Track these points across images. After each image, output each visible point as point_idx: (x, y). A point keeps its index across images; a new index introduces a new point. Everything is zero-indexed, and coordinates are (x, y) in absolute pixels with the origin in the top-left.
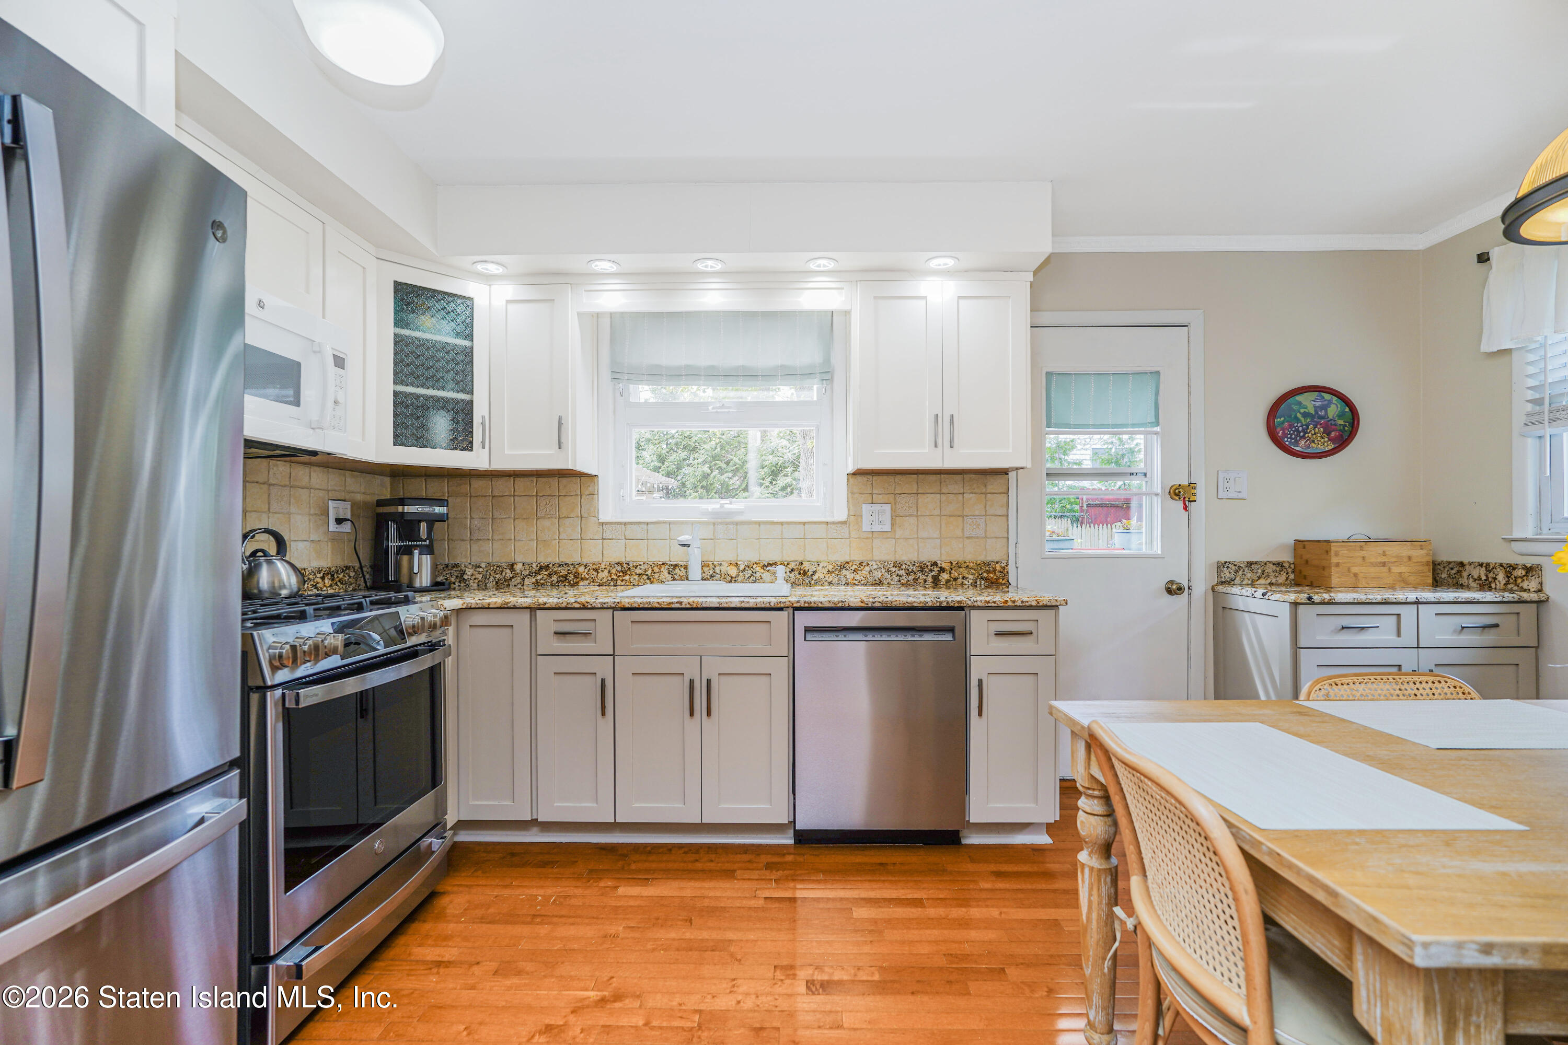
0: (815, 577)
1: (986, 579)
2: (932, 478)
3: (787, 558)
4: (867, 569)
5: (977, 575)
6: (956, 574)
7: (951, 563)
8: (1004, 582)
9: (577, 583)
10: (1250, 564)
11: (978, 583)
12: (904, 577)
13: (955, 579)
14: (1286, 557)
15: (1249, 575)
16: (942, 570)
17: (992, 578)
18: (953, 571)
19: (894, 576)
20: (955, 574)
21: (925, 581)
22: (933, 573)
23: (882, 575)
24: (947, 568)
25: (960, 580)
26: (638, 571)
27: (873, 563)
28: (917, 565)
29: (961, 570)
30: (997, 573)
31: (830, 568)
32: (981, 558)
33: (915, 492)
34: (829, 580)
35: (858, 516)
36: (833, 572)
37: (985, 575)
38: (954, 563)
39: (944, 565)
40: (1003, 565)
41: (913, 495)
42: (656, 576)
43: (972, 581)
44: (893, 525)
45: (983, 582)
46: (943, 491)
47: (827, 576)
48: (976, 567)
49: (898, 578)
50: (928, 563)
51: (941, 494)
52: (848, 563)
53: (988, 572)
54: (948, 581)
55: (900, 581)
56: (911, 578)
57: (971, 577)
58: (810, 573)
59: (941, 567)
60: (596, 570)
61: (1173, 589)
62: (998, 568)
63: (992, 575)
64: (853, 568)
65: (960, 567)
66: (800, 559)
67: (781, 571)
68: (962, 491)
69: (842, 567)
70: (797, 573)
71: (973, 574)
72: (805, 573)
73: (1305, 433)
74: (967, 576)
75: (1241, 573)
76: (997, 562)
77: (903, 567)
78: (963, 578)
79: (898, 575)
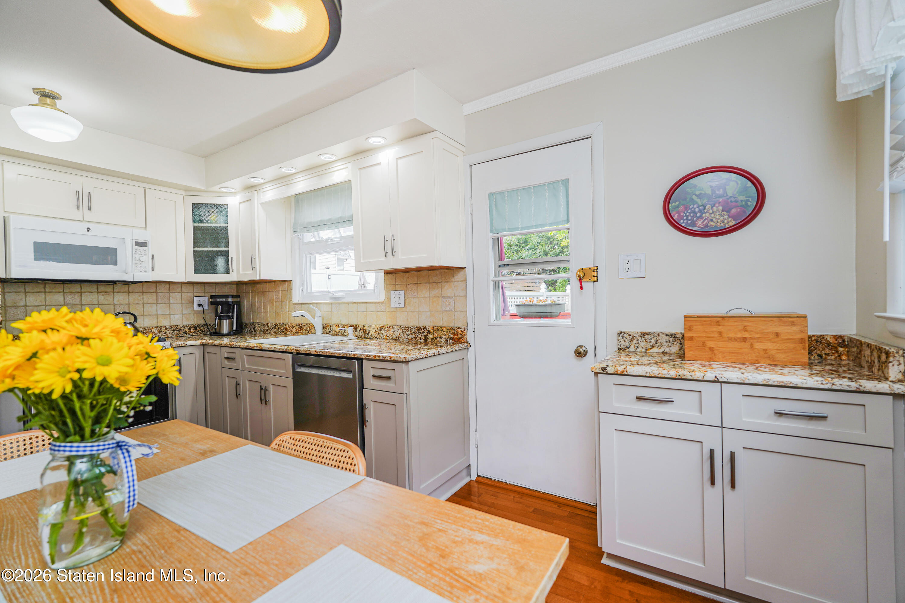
0: (370, 334)
1: (453, 339)
2: (425, 273)
3: (359, 323)
4: (392, 330)
5: (447, 336)
6: (437, 335)
7: (434, 328)
8: (463, 341)
9: (286, 333)
10: (643, 335)
11: (449, 341)
12: (410, 336)
13: (436, 338)
14: (678, 328)
15: (643, 344)
16: (429, 332)
17: (456, 338)
18: (435, 333)
19: (405, 335)
20: (436, 335)
21: (421, 339)
22: (424, 334)
23: (400, 334)
24: (432, 331)
25: (438, 339)
26: (305, 328)
27: (395, 326)
28: (416, 329)
29: (439, 332)
30: (459, 335)
31: (376, 329)
32: (452, 325)
33: (416, 283)
34: (376, 336)
35: (388, 298)
36: (377, 331)
37: (452, 336)
38: (435, 328)
39: (430, 329)
40: (462, 330)
41: (415, 285)
42: (311, 330)
43: (445, 340)
44: (405, 303)
45: (451, 341)
46: (431, 281)
47: (375, 333)
48: (447, 331)
49: (407, 336)
50: (422, 328)
51: (429, 283)
52: (384, 326)
53: (453, 334)
54: (432, 339)
55: (408, 338)
56: (413, 336)
57: (444, 337)
58: (368, 332)
59: (428, 330)
60: (292, 327)
62: (459, 332)
63: (456, 337)
64: (386, 329)
65: (438, 330)
66: (365, 324)
67: (351, 330)
68: (440, 281)
69: (381, 328)
70: (362, 331)
71: (446, 335)
72: (365, 332)
73: (702, 213)
74: (442, 336)
75: (635, 341)
76: (459, 328)
77: (409, 330)
78: (440, 337)
79: (407, 335)
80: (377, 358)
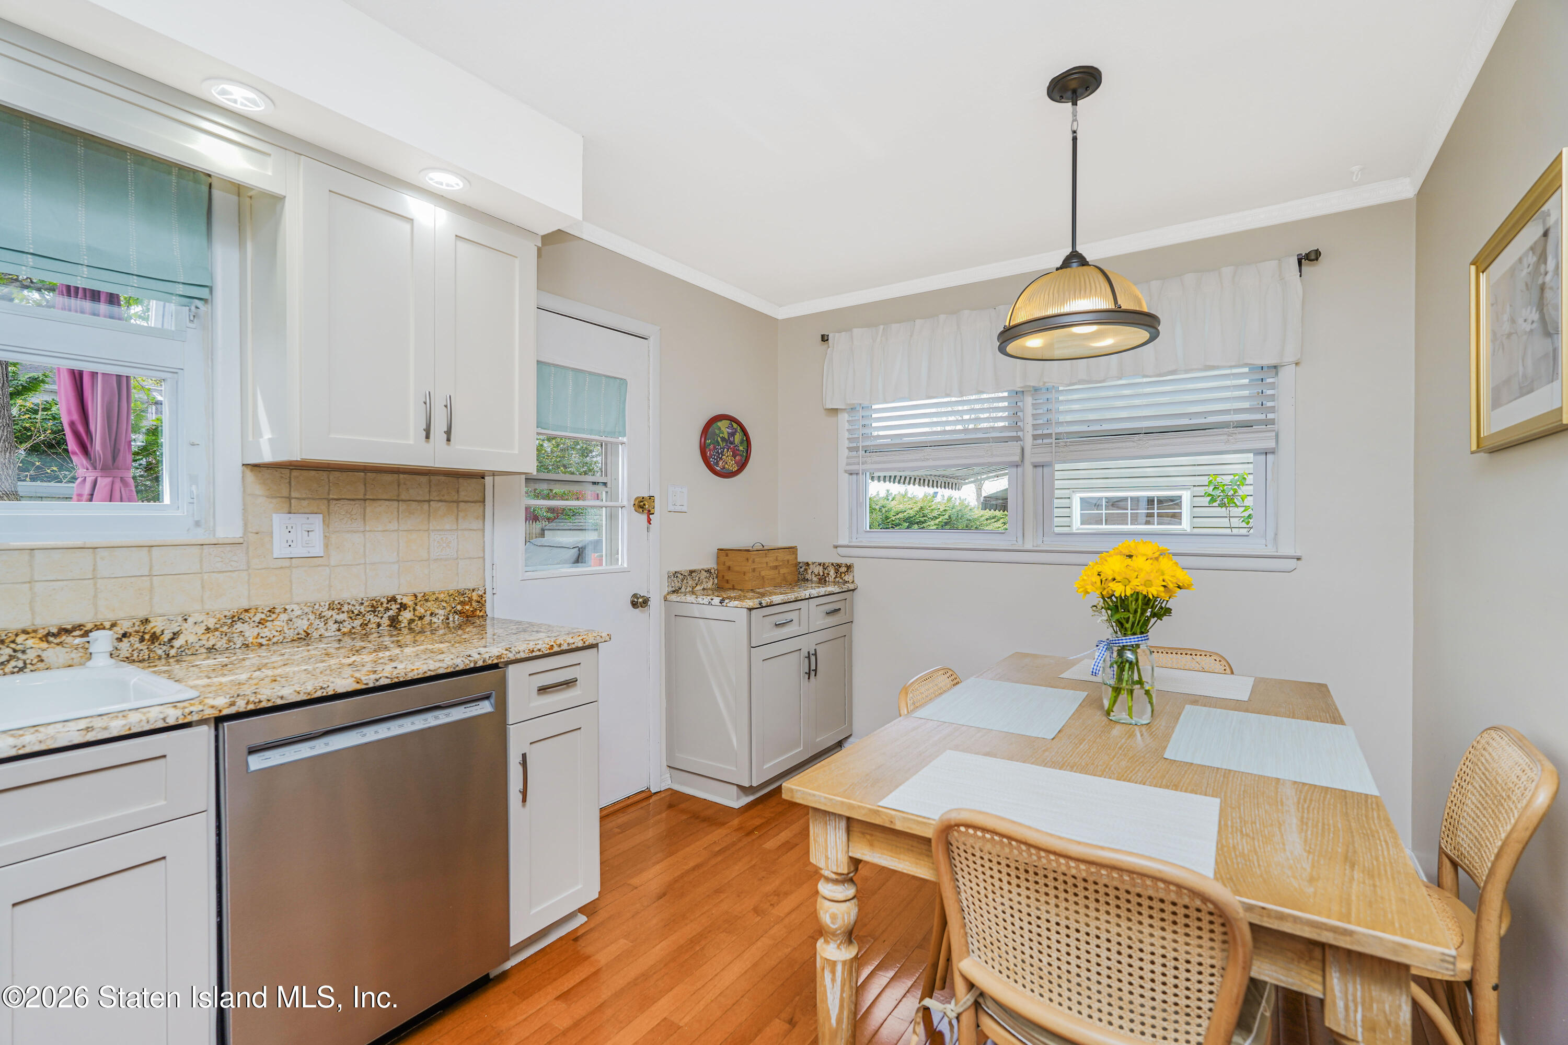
0: (177, 643)
1: (461, 613)
2: (389, 478)
3: (107, 616)
4: (284, 617)
5: (449, 609)
6: (423, 611)
7: (416, 596)
8: (481, 614)
10: (691, 572)
11: (451, 619)
12: (345, 624)
13: (421, 618)
14: (711, 564)
15: (690, 582)
16: (403, 607)
17: (468, 611)
18: (418, 607)
19: (331, 623)
20: (420, 610)
21: (379, 625)
22: (391, 613)
23: (311, 624)
24: (411, 603)
25: (427, 619)
27: (294, 606)
28: (366, 604)
29: (429, 604)
30: (474, 604)
31: (211, 623)
32: (453, 586)
33: (362, 497)
34: (209, 644)
35: (265, 534)
36: (216, 630)
37: (459, 607)
38: (420, 596)
39: (405, 600)
40: (481, 593)
41: (357, 502)
43: (443, 617)
44: (326, 546)
45: (457, 617)
46: (403, 497)
47: (205, 637)
48: (447, 598)
49: (336, 626)
50: (383, 600)
51: (398, 501)
52: (246, 611)
53: (462, 603)
54: (411, 621)
55: (339, 630)
56: (357, 623)
57: (441, 612)
58: (166, 637)
59: (401, 604)
61: (640, 602)
62: (475, 597)
63: (467, 607)
64: (257, 619)
65: (427, 600)
66: (142, 614)
67: (102, 641)
68: (427, 498)
69: (235, 619)
70: (135, 639)
71: (444, 608)
72: (154, 638)
73: (723, 455)
74: (437, 611)
75: (685, 581)
76: (473, 590)
77: (345, 608)
78: (431, 614)
79: (336, 622)
80: (556, 649)
